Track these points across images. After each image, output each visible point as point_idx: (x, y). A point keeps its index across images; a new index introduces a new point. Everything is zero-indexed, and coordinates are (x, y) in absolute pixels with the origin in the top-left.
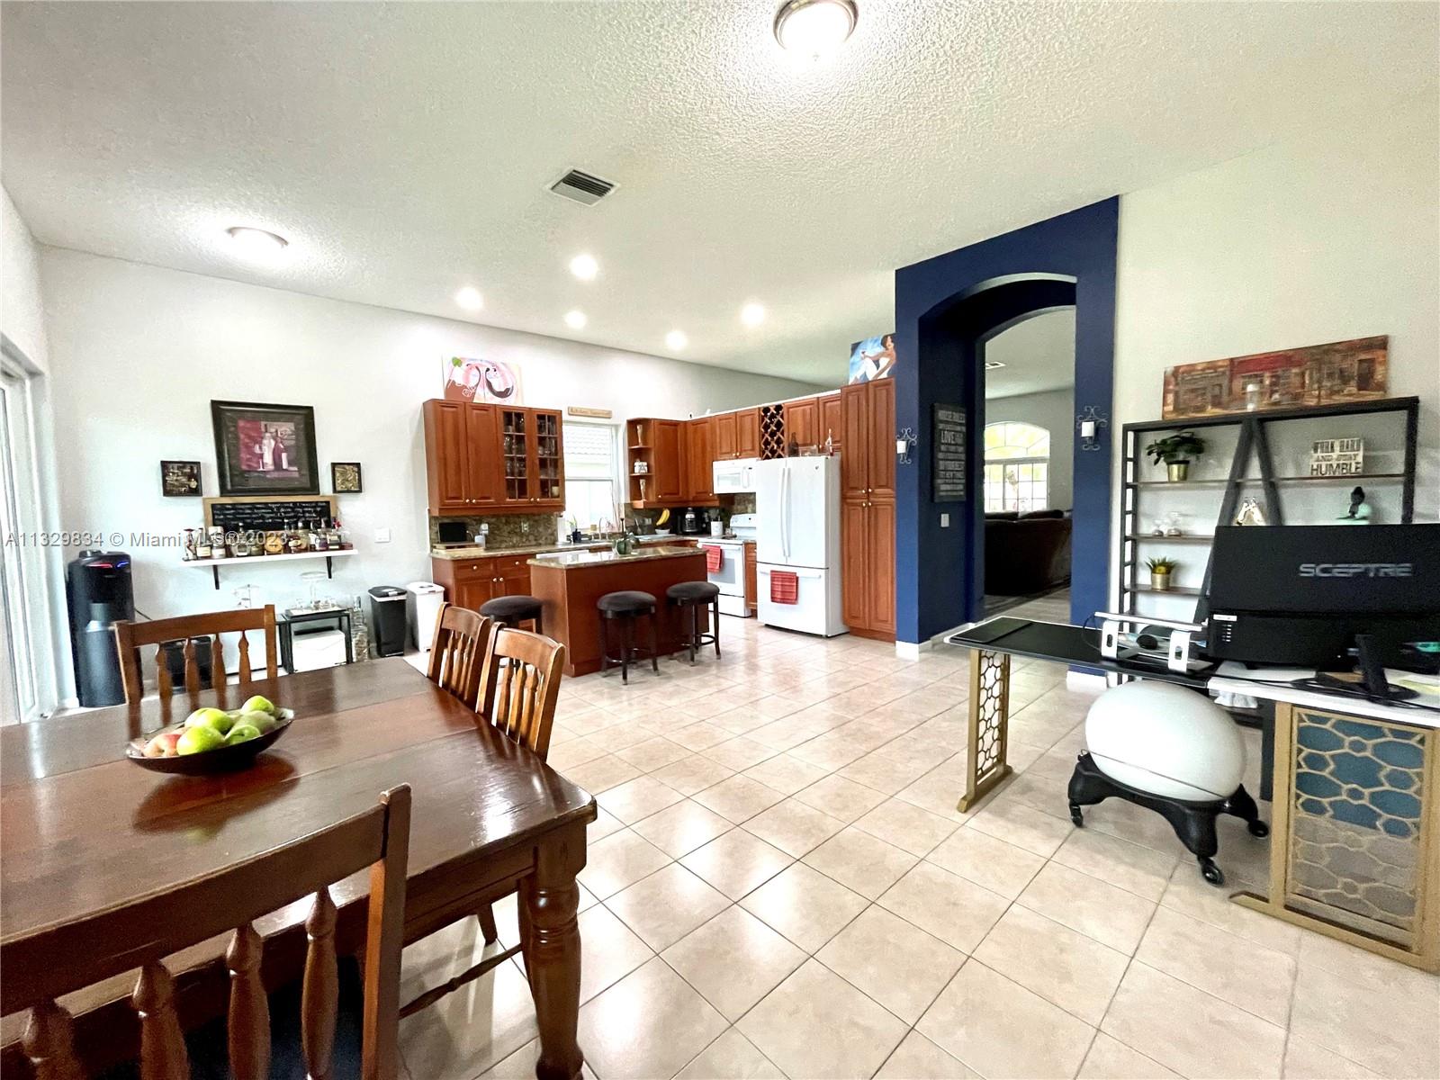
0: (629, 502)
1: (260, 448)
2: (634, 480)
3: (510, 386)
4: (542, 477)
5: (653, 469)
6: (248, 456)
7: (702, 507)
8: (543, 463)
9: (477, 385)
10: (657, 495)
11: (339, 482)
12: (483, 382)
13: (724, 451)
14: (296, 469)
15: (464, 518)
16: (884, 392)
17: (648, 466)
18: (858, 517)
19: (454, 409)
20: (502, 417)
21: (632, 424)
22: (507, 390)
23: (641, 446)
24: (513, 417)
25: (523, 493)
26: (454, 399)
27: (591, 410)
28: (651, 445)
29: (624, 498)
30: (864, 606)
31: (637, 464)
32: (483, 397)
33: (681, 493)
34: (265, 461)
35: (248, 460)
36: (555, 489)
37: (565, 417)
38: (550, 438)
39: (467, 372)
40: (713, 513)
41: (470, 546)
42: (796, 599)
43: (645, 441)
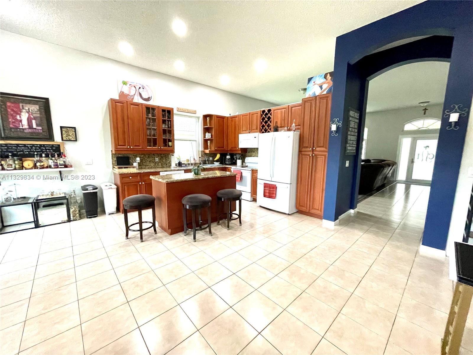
0: (203, 150)
1: (20, 117)
2: (206, 141)
3: (150, 96)
4: (164, 138)
5: (213, 137)
6: (14, 121)
7: (233, 153)
8: (164, 131)
9: (135, 95)
10: (215, 148)
11: (64, 136)
12: (137, 93)
13: (244, 130)
14: (41, 128)
15: (128, 155)
16: (325, 100)
17: (211, 135)
18: (307, 161)
19: (122, 104)
20: (145, 109)
21: (205, 117)
22: (149, 98)
23: (208, 126)
24: (150, 109)
25: (155, 144)
26: (123, 100)
27: (188, 110)
28: (213, 126)
29: (201, 148)
30: (307, 201)
31: (207, 134)
32: (137, 100)
33: (225, 148)
34: (23, 124)
35: (13, 122)
36: (170, 143)
37: (175, 111)
38: (168, 120)
39: (130, 88)
40: (238, 156)
41: (130, 168)
42: (275, 197)
43: (210, 125)
